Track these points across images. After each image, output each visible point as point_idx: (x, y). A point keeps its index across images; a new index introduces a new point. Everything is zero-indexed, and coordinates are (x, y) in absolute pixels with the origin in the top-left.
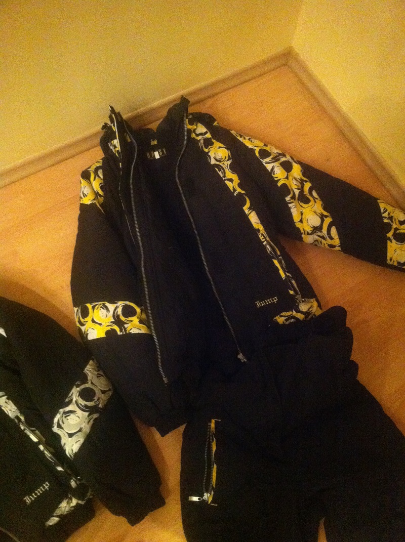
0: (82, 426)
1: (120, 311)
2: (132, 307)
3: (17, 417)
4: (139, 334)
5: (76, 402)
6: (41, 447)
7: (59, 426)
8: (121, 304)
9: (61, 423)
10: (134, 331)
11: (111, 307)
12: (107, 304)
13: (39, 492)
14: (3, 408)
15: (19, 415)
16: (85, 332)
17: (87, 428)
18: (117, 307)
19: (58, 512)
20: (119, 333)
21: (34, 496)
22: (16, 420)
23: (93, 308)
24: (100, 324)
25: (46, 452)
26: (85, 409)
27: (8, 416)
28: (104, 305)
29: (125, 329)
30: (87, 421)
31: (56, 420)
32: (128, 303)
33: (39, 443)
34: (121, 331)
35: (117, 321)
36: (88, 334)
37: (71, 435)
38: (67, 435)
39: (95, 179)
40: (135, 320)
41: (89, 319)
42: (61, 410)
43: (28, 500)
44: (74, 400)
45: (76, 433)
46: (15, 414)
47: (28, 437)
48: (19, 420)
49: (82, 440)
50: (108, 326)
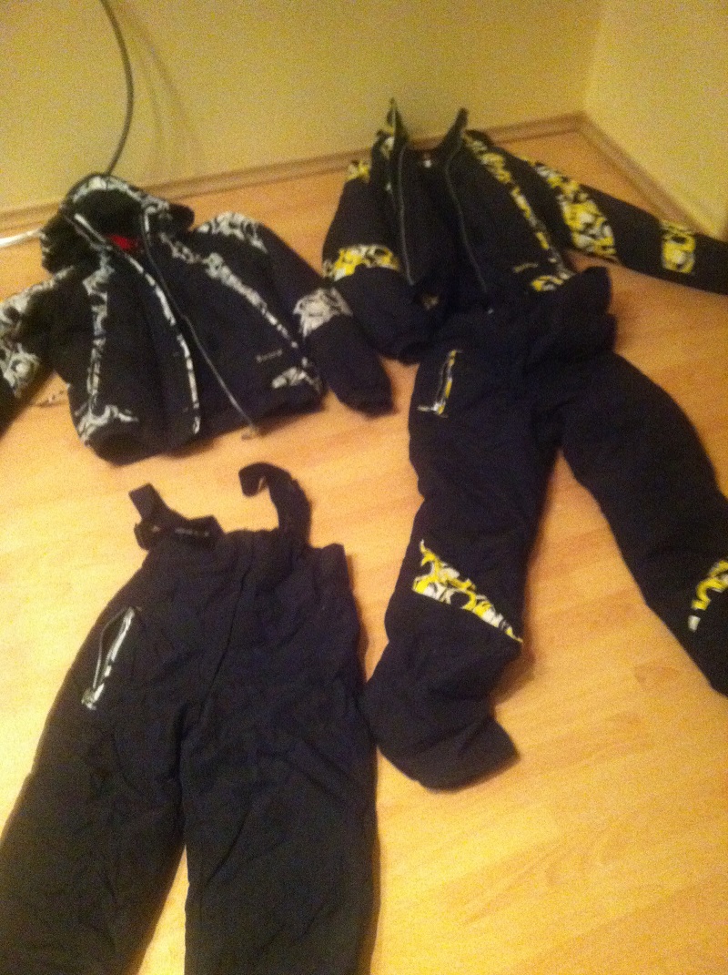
0: (323, 314)
5: (321, 297)
6: (280, 328)
7: (301, 308)
9: (303, 306)
13: (272, 355)
21: (265, 357)
22: (259, 307)
25: (284, 330)
26: (328, 304)
30: (328, 312)
31: (299, 303)
33: (277, 325)
37: (312, 316)
38: (308, 314)
42: (305, 298)
43: (259, 359)
44: (319, 295)
45: (317, 315)
47: (268, 320)
48: (262, 306)
49: (322, 322)
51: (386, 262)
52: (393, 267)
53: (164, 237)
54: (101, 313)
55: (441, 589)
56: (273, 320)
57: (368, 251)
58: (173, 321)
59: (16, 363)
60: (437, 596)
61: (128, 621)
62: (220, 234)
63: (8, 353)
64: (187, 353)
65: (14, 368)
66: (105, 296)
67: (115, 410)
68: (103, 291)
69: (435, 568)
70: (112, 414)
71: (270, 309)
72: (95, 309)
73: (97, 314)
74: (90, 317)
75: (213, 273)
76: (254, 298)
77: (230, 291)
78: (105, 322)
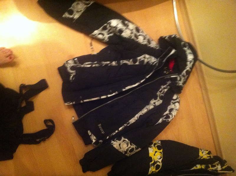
0: (122, 149)
1: (158, 163)
2: (159, 168)
3: (129, 123)
4: (149, 171)
5: (131, 147)
6: (117, 131)
7: (124, 141)
8: (161, 164)
9: (125, 141)
10: (150, 169)
11: (160, 161)
12: (162, 159)
13: (102, 130)
14: (133, 118)
15: (130, 124)
16: (152, 146)
17: (121, 150)
18: (160, 163)
19: (92, 135)
20: (151, 163)
21: (100, 127)
22: (128, 123)
23: (161, 153)
24: (154, 155)
25: (115, 133)
26: (127, 150)
27: (130, 119)
28: (162, 157)
29: (152, 166)
30: (123, 150)
31: (126, 139)
32: (161, 167)
33: (118, 130)
34: (151, 164)
35: (155, 163)
36: (151, 148)
37: (120, 145)
38: (120, 143)
39: (207, 156)
40: (154, 170)
41: (157, 150)
42: (129, 142)
43: (100, 125)
44: (132, 146)
45: (120, 146)
46: (130, 122)
47: (121, 127)
48: (128, 124)
49: (117, 148)
50: (154, 159)
51: (152, 169)
52: (150, 173)
53: (169, 82)
54: (130, 62)
56: (120, 129)
57: (159, 162)
58: (124, 90)
59: (103, 34)
62: (170, 104)
63: (107, 31)
64: (109, 96)
65: (99, 34)
66: (137, 63)
67: (74, 74)
68: (140, 62)
70: (72, 73)
71: (126, 127)
72: (131, 60)
73: (129, 61)
74: (128, 58)
75: (152, 102)
76: (132, 121)
77: (141, 109)
78: (126, 64)
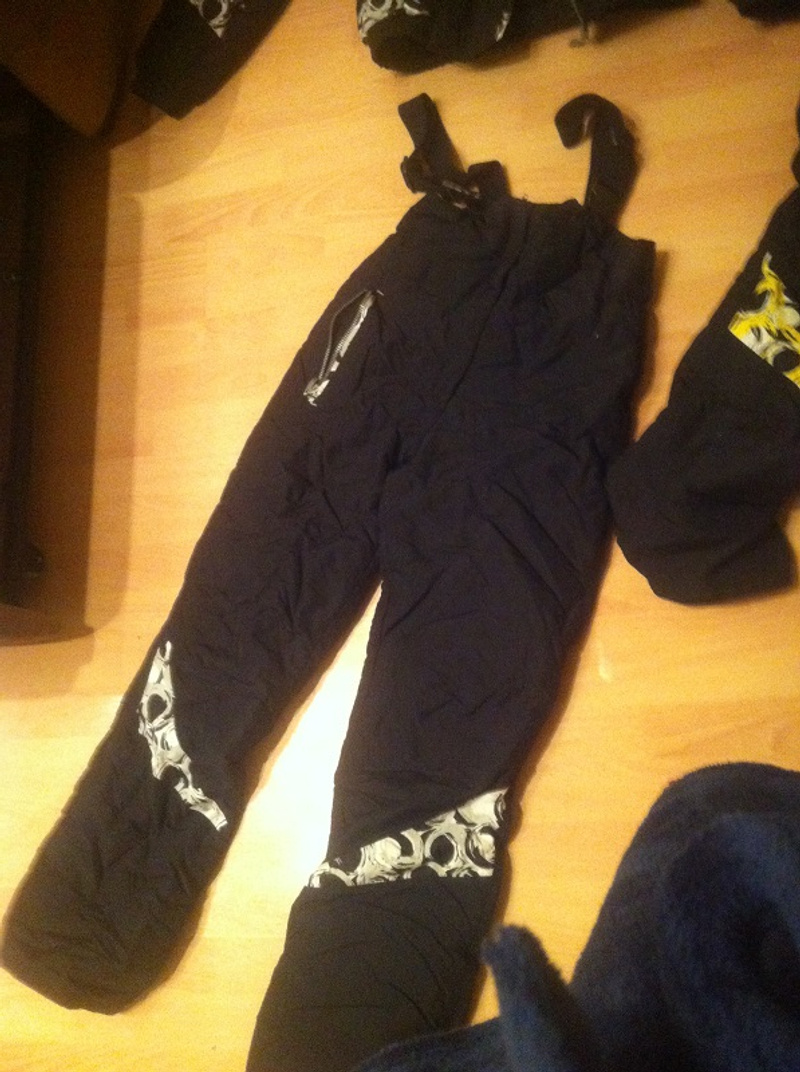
55: (766, 338)
60: (757, 348)
61: (364, 311)
69: (770, 304)
